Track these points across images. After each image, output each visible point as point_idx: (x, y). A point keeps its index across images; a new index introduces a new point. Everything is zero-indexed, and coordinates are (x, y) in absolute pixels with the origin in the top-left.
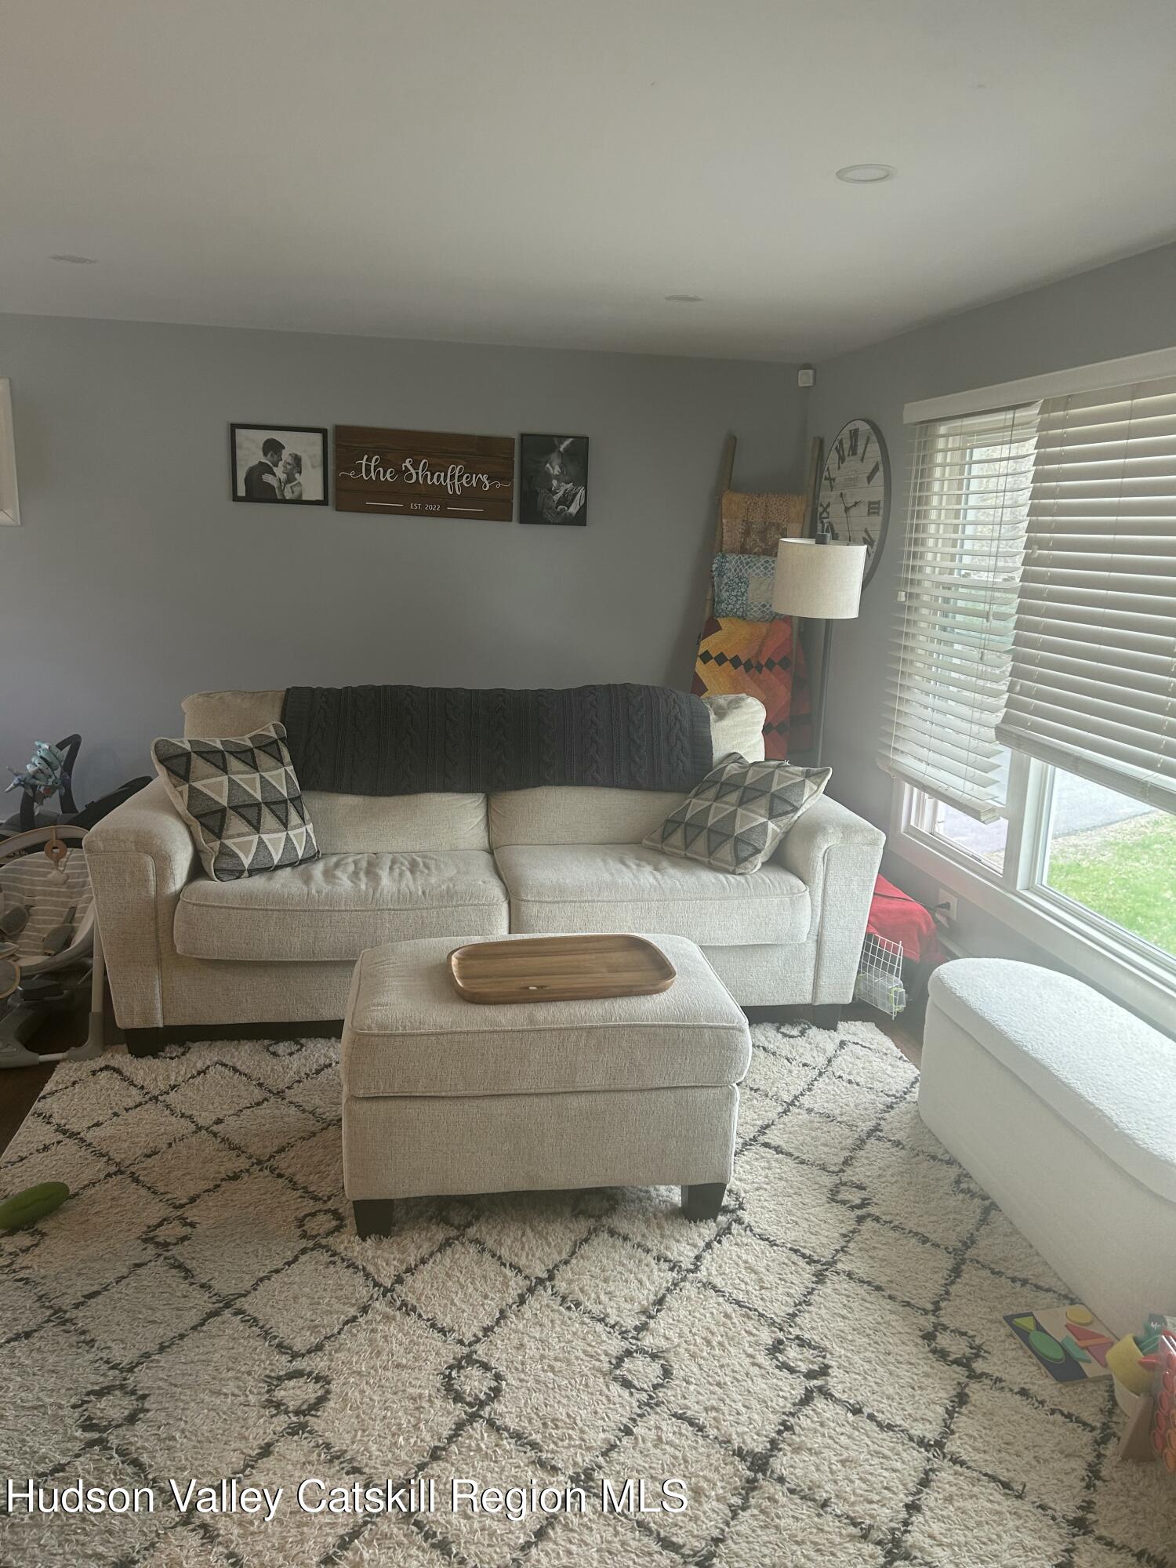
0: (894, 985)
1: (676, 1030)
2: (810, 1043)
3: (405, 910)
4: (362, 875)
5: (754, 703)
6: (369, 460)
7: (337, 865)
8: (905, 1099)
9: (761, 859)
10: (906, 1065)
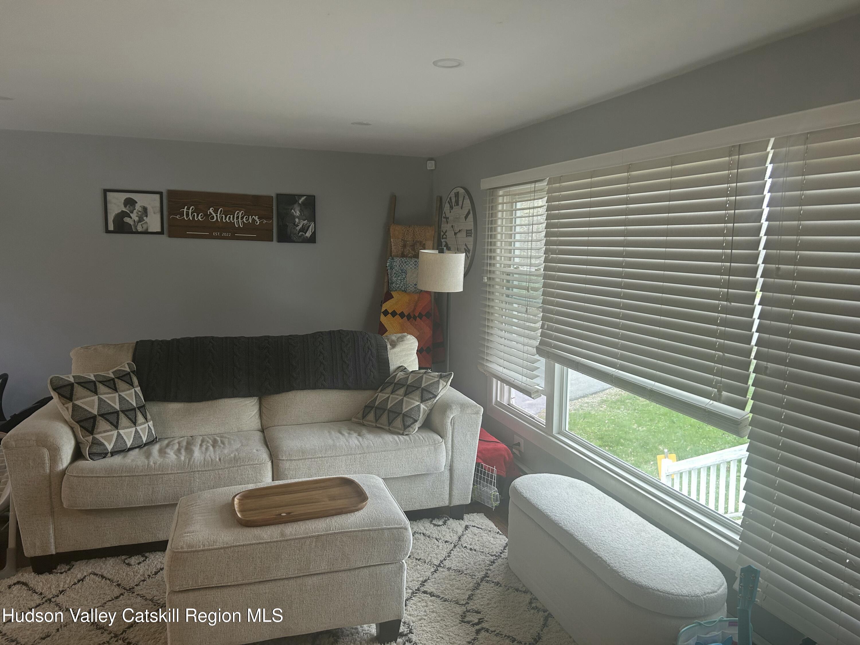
0: (493, 491)
1: (368, 532)
2: (449, 529)
3: (209, 471)
4: (183, 451)
5: (411, 338)
6: (188, 209)
7: (168, 445)
8: (501, 557)
9: (417, 425)
10: (501, 536)
